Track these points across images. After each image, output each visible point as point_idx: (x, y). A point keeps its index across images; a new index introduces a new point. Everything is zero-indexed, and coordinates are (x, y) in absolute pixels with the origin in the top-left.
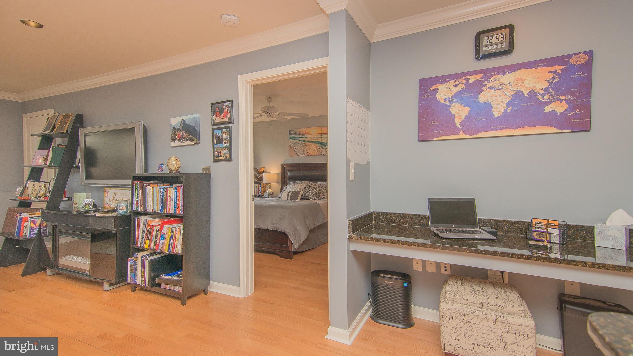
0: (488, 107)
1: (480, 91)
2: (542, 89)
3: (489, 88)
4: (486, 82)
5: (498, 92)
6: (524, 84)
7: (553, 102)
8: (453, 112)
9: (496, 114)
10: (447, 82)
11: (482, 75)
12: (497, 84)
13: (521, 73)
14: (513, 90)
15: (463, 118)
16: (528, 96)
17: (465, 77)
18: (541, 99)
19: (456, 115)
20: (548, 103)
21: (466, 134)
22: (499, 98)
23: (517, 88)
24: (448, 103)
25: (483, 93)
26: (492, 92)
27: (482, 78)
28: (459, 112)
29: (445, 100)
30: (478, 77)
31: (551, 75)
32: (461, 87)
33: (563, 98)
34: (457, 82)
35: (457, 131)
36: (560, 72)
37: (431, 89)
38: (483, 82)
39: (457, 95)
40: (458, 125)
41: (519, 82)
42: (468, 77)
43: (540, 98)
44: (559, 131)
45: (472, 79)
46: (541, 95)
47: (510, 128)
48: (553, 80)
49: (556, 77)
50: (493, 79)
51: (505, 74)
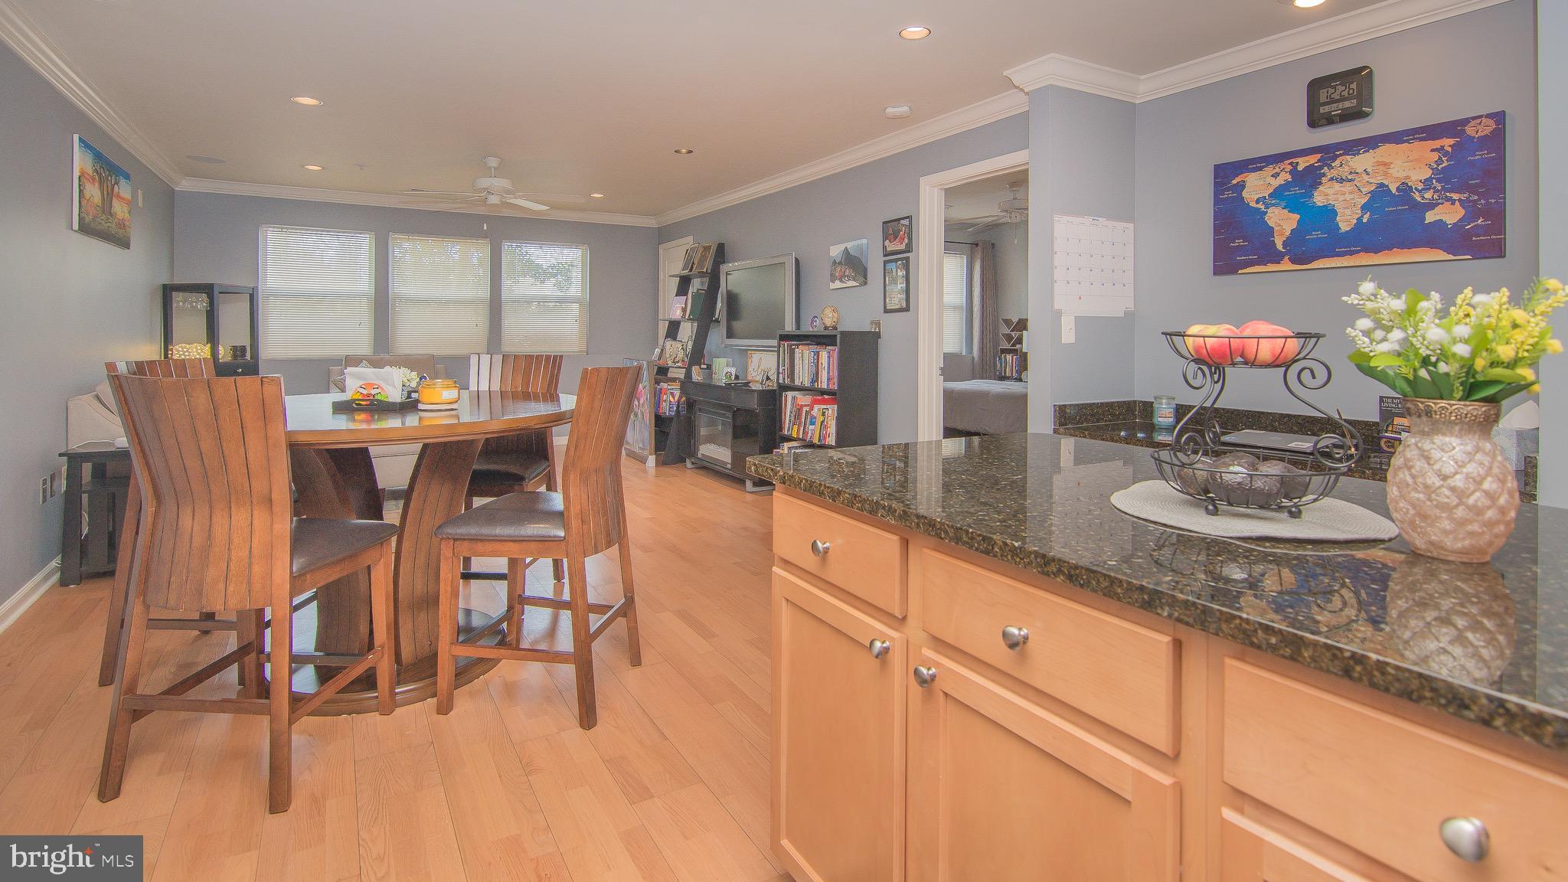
0: (1330, 212)
1: (1316, 184)
2: (1420, 181)
3: (1332, 179)
4: (1326, 168)
5: (1347, 187)
6: (1390, 171)
7: (1439, 204)
8: (1271, 224)
9: (1344, 227)
10: (1260, 169)
11: (1319, 156)
12: (1344, 172)
13: (1385, 151)
14: (1371, 183)
15: (1288, 233)
16: (1397, 193)
17: (1291, 160)
18: (1419, 199)
19: (1276, 228)
20: (1431, 206)
21: (1293, 261)
22: (1348, 197)
23: (1380, 179)
24: (1262, 207)
25: (1321, 188)
26: (1337, 186)
27: (1319, 161)
28: (1281, 222)
29: (1258, 202)
30: (1312, 159)
31: (1435, 156)
32: (1285, 177)
33: (1455, 196)
34: (1277, 170)
35: (1277, 258)
36: (1450, 149)
37: (1234, 182)
38: (1320, 167)
39: (1278, 193)
40: (1280, 247)
41: (1382, 168)
42: (1295, 160)
43: (1417, 197)
44: (1451, 257)
45: (1303, 163)
46: (1420, 191)
47: (1367, 250)
48: (1438, 165)
49: (1443, 159)
50: (1336, 163)
51: (1358, 154)
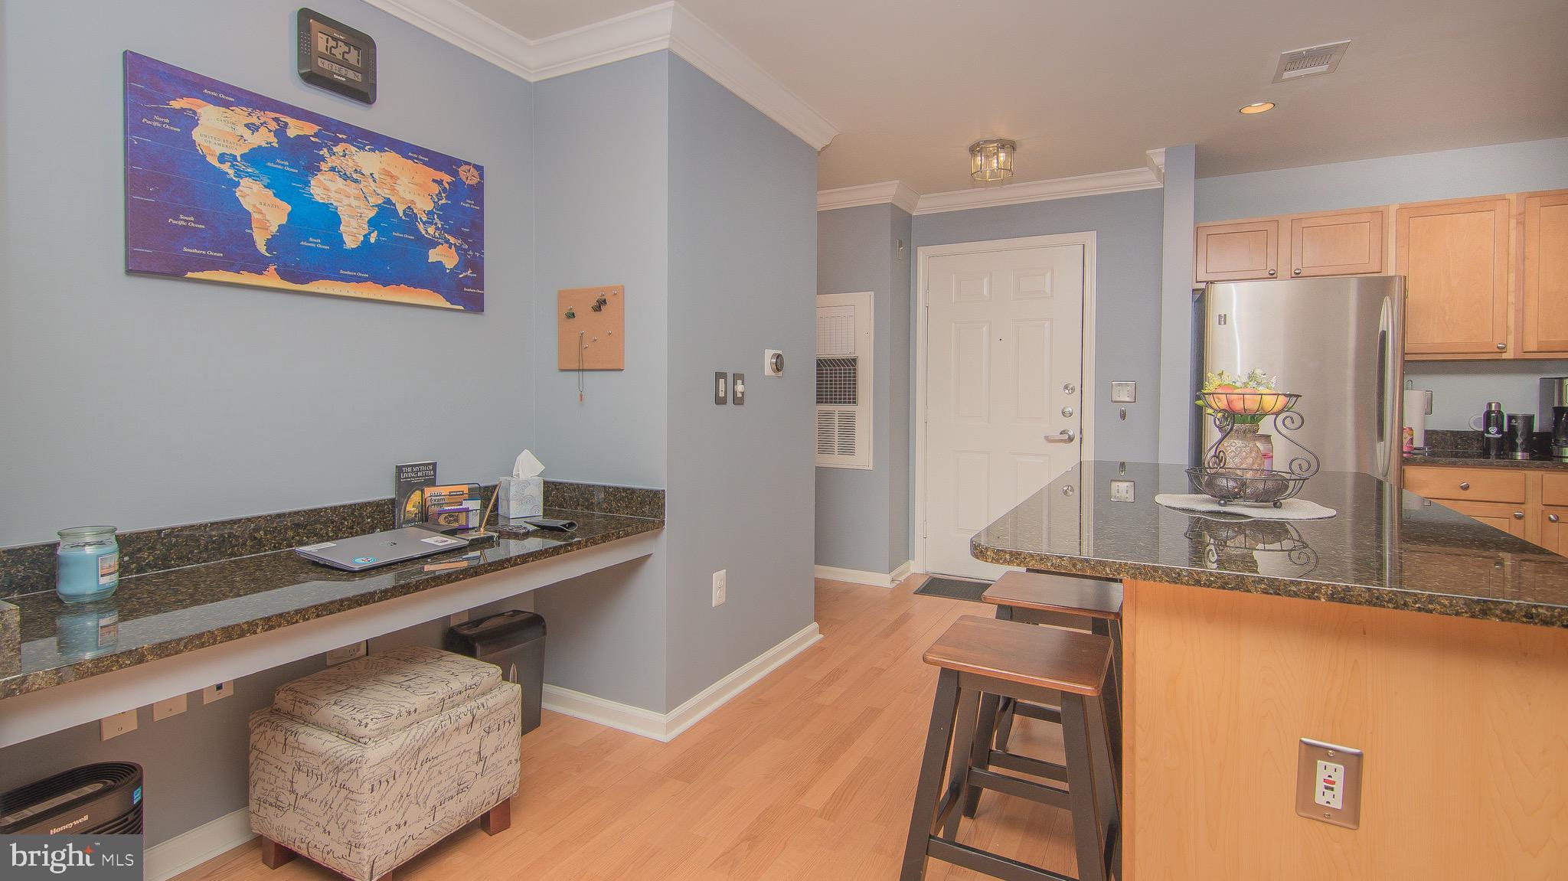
0: (330, 219)
1: (313, 168)
2: (424, 211)
3: (333, 169)
4: (325, 150)
5: (352, 189)
6: (397, 187)
7: (440, 243)
8: (247, 204)
9: (351, 242)
10: (227, 105)
11: (316, 128)
12: (348, 165)
13: (389, 160)
14: (378, 195)
15: (274, 229)
16: (404, 218)
17: (277, 115)
18: (423, 232)
19: (255, 216)
20: (433, 244)
21: (284, 275)
22: (354, 203)
23: (386, 193)
24: (231, 172)
25: (319, 176)
26: (340, 182)
27: (316, 135)
28: (264, 209)
29: (222, 158)
30: (309, 129)
31: (436, 188)
32: (264, 138)
33: (452, 240)
34: (254, 120)
35: (257, 265)
36: (447, 186)
37: (176, 104)
38: (319, 147)
39: (256, 157)
40: (262, 248)
41: (388, 179)
42: (287, 119)
43: (421, 227)
44: (448, 305)
45: (295, 129)
46: (424, 223)
47: (376, 280)
48: (439, 200)
49: (443, 195)
50: (338, 149)
51: (363, 149)
